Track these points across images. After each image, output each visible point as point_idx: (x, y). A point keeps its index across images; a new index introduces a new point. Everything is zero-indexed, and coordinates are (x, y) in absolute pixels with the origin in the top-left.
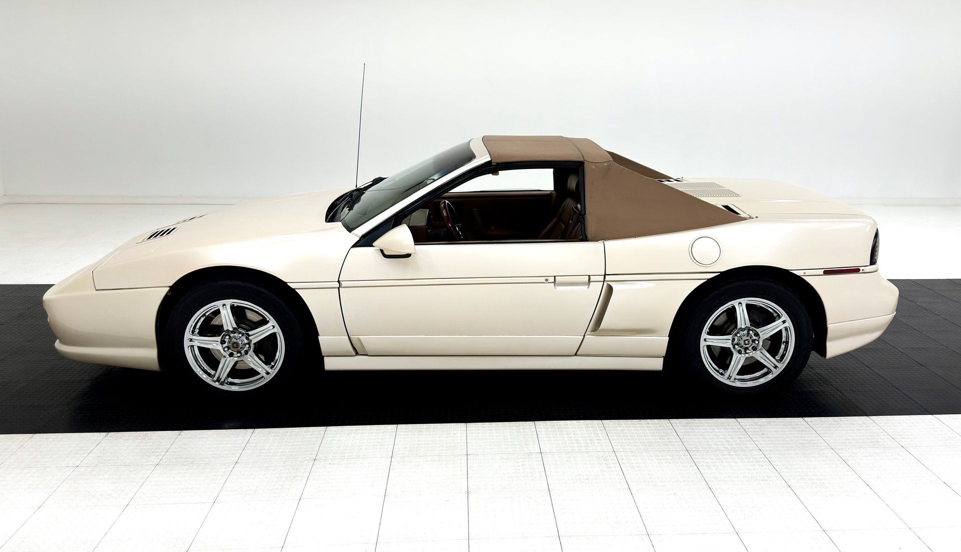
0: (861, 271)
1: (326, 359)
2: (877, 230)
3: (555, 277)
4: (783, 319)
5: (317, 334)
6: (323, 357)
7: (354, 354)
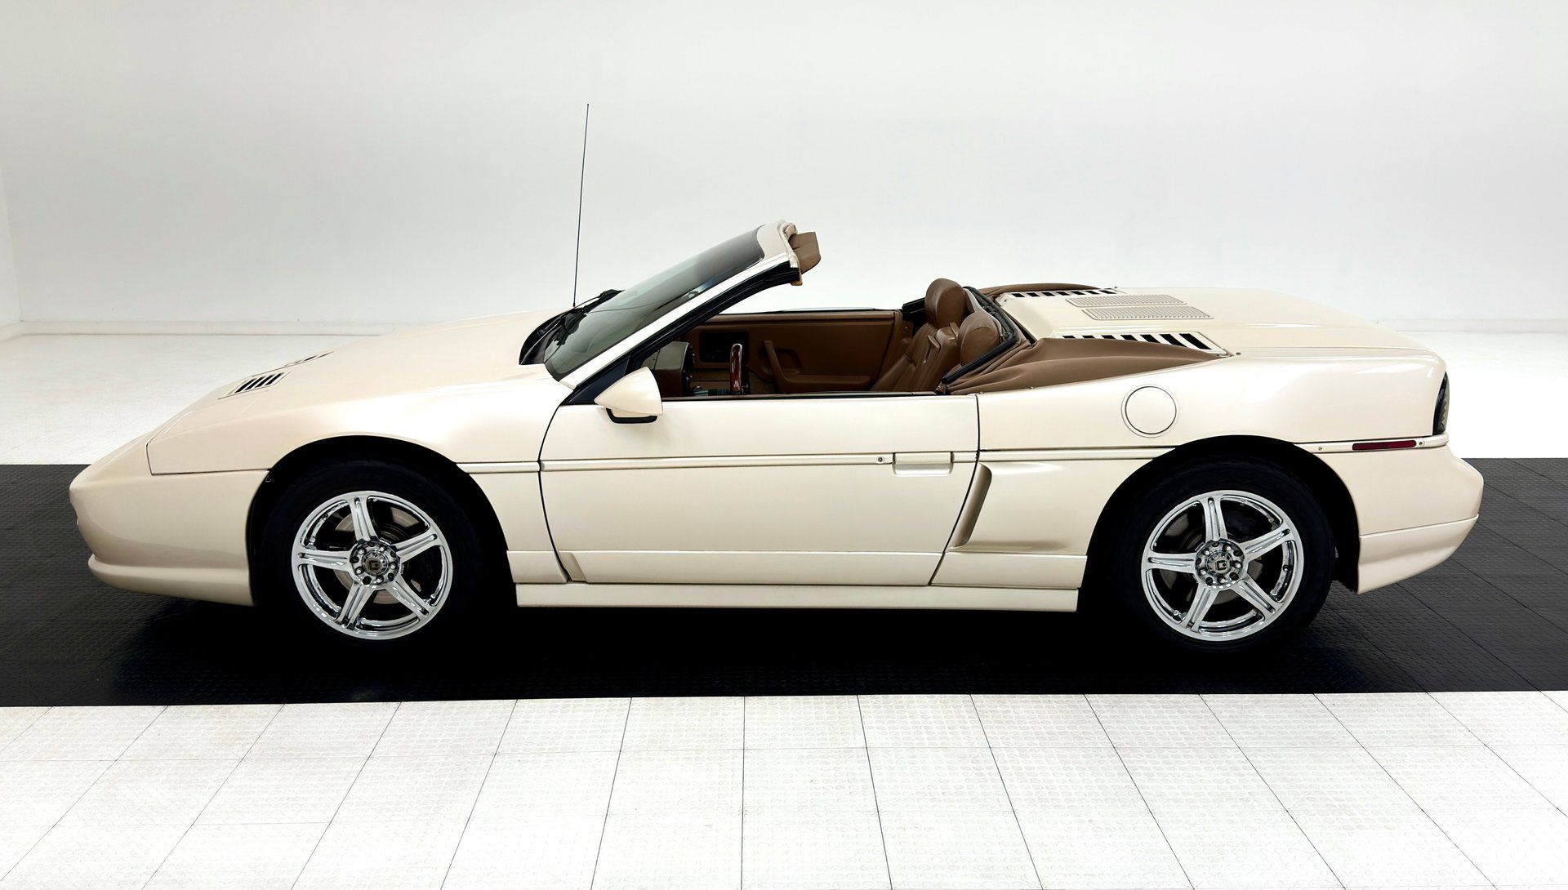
0: (1418, 445)
1: (518, 588)
2: (1446, 374)
3: (894, 454)
4: (1284, 527)
5: (506, 548)
6: (514, 584)
7: (564, 580)
